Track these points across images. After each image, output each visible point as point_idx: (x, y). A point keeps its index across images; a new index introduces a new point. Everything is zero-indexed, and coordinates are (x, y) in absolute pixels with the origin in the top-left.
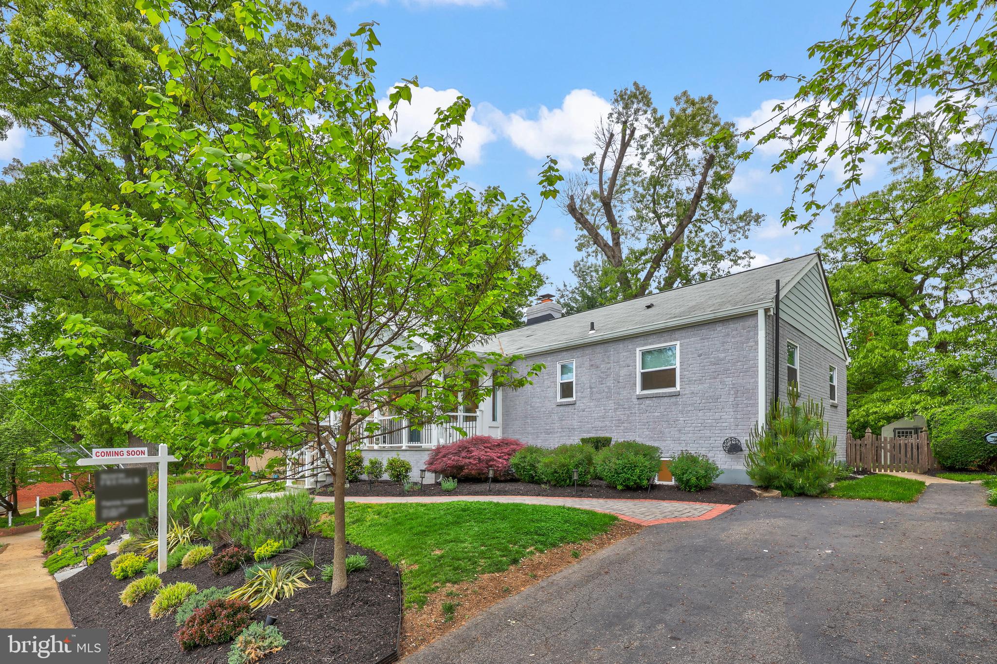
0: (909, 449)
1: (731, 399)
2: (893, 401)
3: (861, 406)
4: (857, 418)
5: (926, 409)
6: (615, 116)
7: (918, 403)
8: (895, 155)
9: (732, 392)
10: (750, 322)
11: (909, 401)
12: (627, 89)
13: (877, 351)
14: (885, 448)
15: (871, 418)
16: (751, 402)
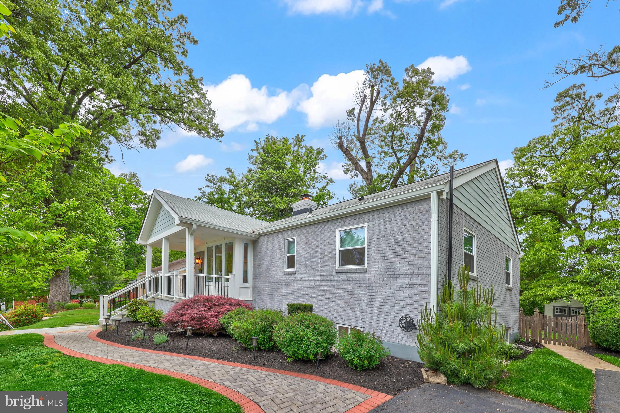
0: (569, 328)
1: (408, 279)
2: (555, 288)
3: (531, 289)
4: (528, 297)
5: (579, 294)
6: (368, 82)
7: (573, 290)
8: (557, 115)
9: (409, 273)
10: (424, 206)
11: (566, 288)
12: (374, 65)
13: (543, 250)
14: (549, 325)
15: (538, 298)
16: (425, 283)
